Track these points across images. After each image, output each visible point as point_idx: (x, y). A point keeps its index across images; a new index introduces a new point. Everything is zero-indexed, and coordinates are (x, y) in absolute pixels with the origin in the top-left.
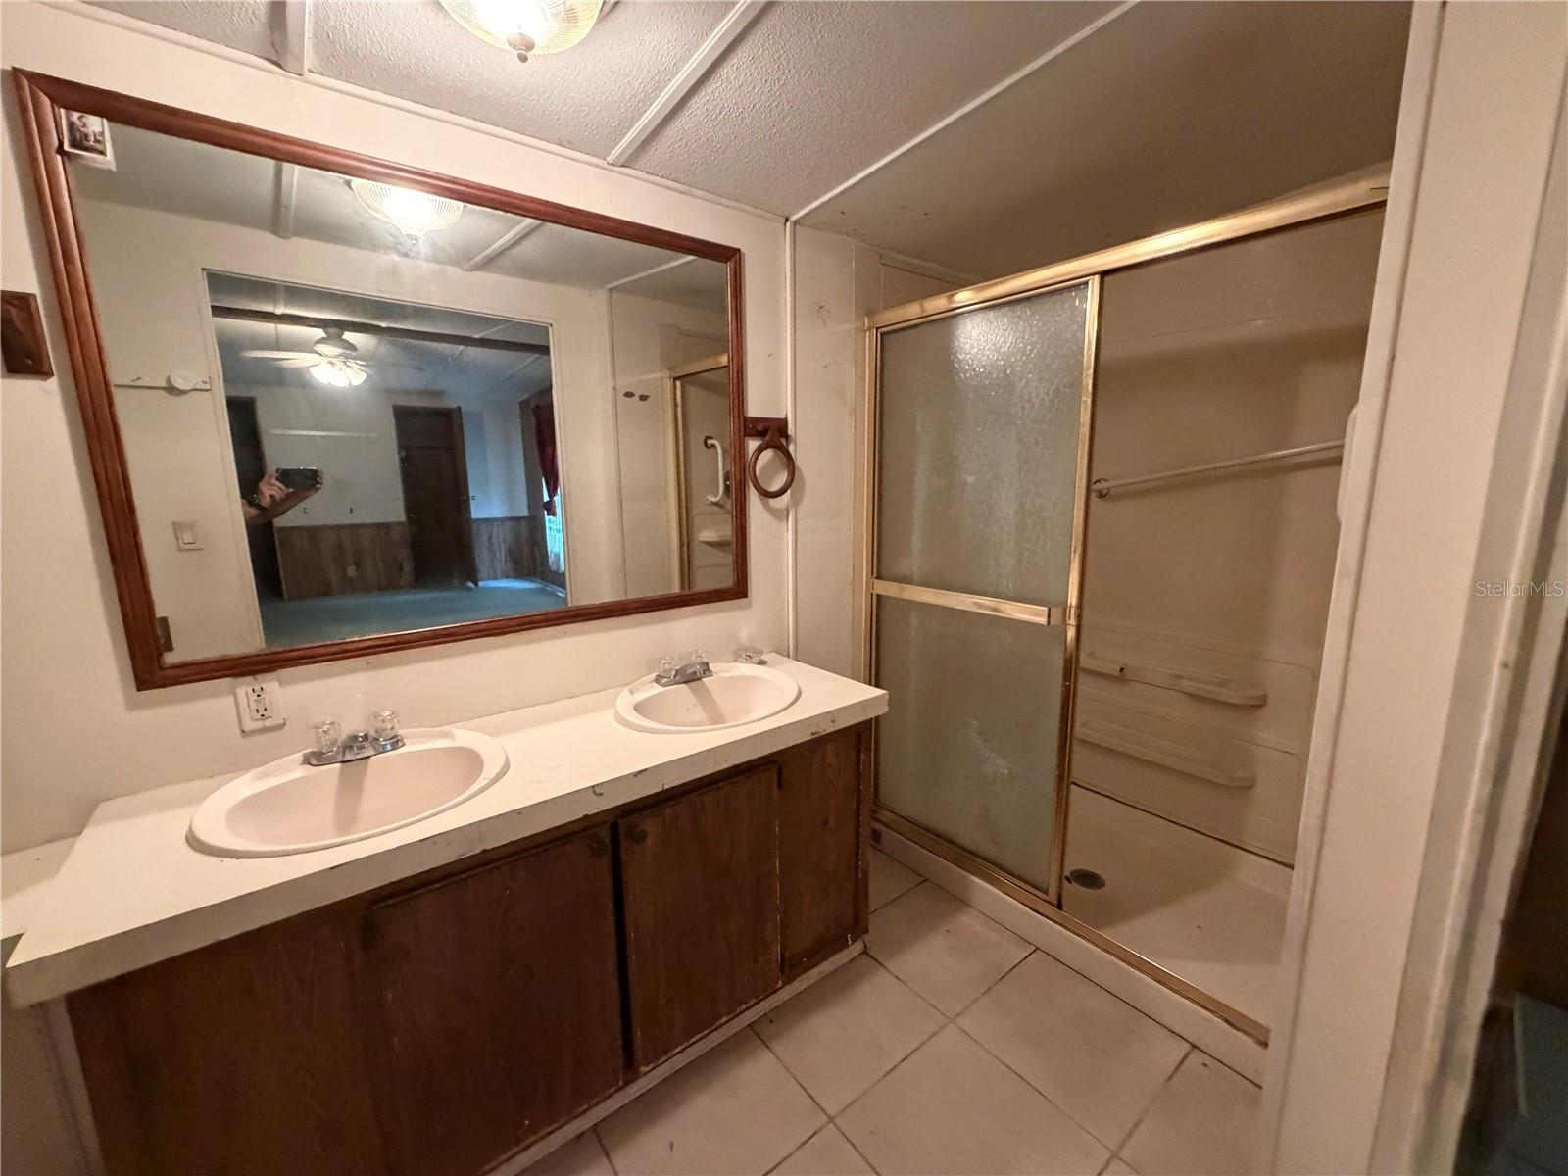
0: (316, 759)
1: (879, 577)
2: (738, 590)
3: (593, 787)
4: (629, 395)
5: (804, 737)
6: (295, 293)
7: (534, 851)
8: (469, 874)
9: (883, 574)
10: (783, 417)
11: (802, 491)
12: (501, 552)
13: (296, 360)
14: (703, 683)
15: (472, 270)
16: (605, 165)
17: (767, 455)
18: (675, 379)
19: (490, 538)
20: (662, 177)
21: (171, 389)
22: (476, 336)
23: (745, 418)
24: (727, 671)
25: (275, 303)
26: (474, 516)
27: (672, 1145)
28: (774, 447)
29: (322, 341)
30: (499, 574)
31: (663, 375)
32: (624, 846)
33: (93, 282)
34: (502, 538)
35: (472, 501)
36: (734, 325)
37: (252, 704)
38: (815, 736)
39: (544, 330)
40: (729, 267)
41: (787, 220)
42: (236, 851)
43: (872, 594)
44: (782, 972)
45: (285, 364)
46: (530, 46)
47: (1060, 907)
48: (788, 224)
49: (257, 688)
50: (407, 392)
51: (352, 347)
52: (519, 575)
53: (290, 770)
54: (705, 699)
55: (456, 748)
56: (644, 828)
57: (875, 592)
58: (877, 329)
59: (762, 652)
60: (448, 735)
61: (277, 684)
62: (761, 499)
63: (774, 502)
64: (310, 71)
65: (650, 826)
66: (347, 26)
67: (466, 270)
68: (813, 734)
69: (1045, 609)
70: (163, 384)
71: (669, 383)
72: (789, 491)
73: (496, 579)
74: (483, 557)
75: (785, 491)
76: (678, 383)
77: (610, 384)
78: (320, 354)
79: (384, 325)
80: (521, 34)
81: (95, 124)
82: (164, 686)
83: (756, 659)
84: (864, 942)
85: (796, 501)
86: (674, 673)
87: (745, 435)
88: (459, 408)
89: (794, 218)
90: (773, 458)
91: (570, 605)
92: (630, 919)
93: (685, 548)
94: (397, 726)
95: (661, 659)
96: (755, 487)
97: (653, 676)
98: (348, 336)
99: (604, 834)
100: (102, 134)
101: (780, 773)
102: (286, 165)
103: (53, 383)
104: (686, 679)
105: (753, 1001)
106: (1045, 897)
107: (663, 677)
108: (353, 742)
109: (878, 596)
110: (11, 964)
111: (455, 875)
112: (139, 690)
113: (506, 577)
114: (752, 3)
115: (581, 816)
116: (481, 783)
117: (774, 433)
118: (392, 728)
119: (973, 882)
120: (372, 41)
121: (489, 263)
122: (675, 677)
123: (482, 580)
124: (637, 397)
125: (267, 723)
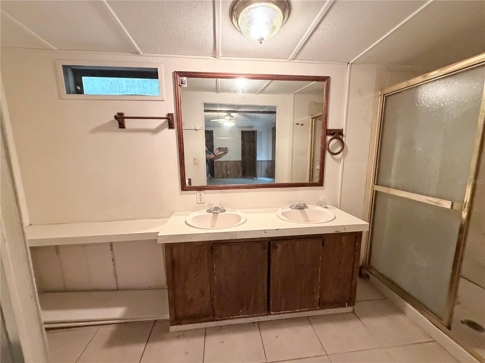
0: (209, 211)
1: (377, 184)
2: (321, 184)
3: (264, 230)
4: (298, 124)
5: (333, 231)
6: (221, 105)
7: (249, 243)
8: (234, 244)
9: (379, 183)
10: (342, 128)
11: (347, 152)
12: (264, 169)
13: (221, 121)
14: (304, 210)
15: (258, 94)
16: (288, 61)
17: (335, 141)
18: (313, 118)
19: (261, 166)
20: (305, 60)
21: (196, 130)
22: (261, 111)
23: (327, 129)
24: (312, 208)
25: (218, 108)
26: (258, 159)
27: (277, 337)
28: (337, 138)
29: (226, 116)
30: (262, 176)
31: (309, 117)
32: (271, 249)
33: (182, 110)
34: (264, 167)
35: (257, 156)
36: (326, 101)
37: (199, 197)
38: (337, 232)
39: (275, 107)
40: (325, 83)
41: (348, 64)
42: (191, 225)
43: (374, 190)
44: (319, 304)
45: (219, 122)
46: (263, 39)
47: (449, 328)
48: (349, 65)
49: (200, 194)
50: (245, 127)
51: (232, 117)
52: (269, 177)
53: (204, 212)
54: (305, 215)
55: (236, 215)
56: (277, 245)
57: (375, 189)
58: (384, 95)
59: (326, 204)
60: (235, 212)
61: (203, 193)
62: (331, 156)
63: (336, 156)
64: (221, 57)
65: (279, 245)
66: (227, 45)
67: (257, 94)
68: (336, 231)
69: (450, 202)
70: (195, 129)
71: (311, 120)
72: (342, 152)
73: (262, 177)
74: (259, 171)
75: (341, 152)
76: (314, 120)
77: (292, 121)
78: (226, 119)
79: (239, 110)
80: (261, 37)
81: (185, 79)
82: (185, 191)
83: (324, 206)
84: (353, 308)
85: (344, 156)
86: (295, 206)
87: (326, 135)
88: (256, 130)
89: (351, 62)
90: (337, 142)
91: (276, 183)
92: (271, 269)
93: (311, 171)
94: (225, 207)
95: (292, 201)
96: (329, 152)
97: (289, 206)
98: (232, 114)
99: (266, 243)
100: (185, 80)
101: (323, 241)
102: (218, 79)
103: (174, 130)
104: (299, 208)
105: (308, 309)
106: (441, 322)
107: (292, 207)
108: (216, 208)
109: (376, 191)
110: (158, 235)
111: (230, 243)
112: (182, 191)
113: (264, 177)
114: (330, 1)
115: (260, 237)
116: (239, 223)
117: (338, 134)
118: (224, 207)
119: (406, 305)
120: (232, 47)
121: (262, 91)
122: (296, 207)
123: (258, 177)
124: (300, 125)
125: (202, 202)
